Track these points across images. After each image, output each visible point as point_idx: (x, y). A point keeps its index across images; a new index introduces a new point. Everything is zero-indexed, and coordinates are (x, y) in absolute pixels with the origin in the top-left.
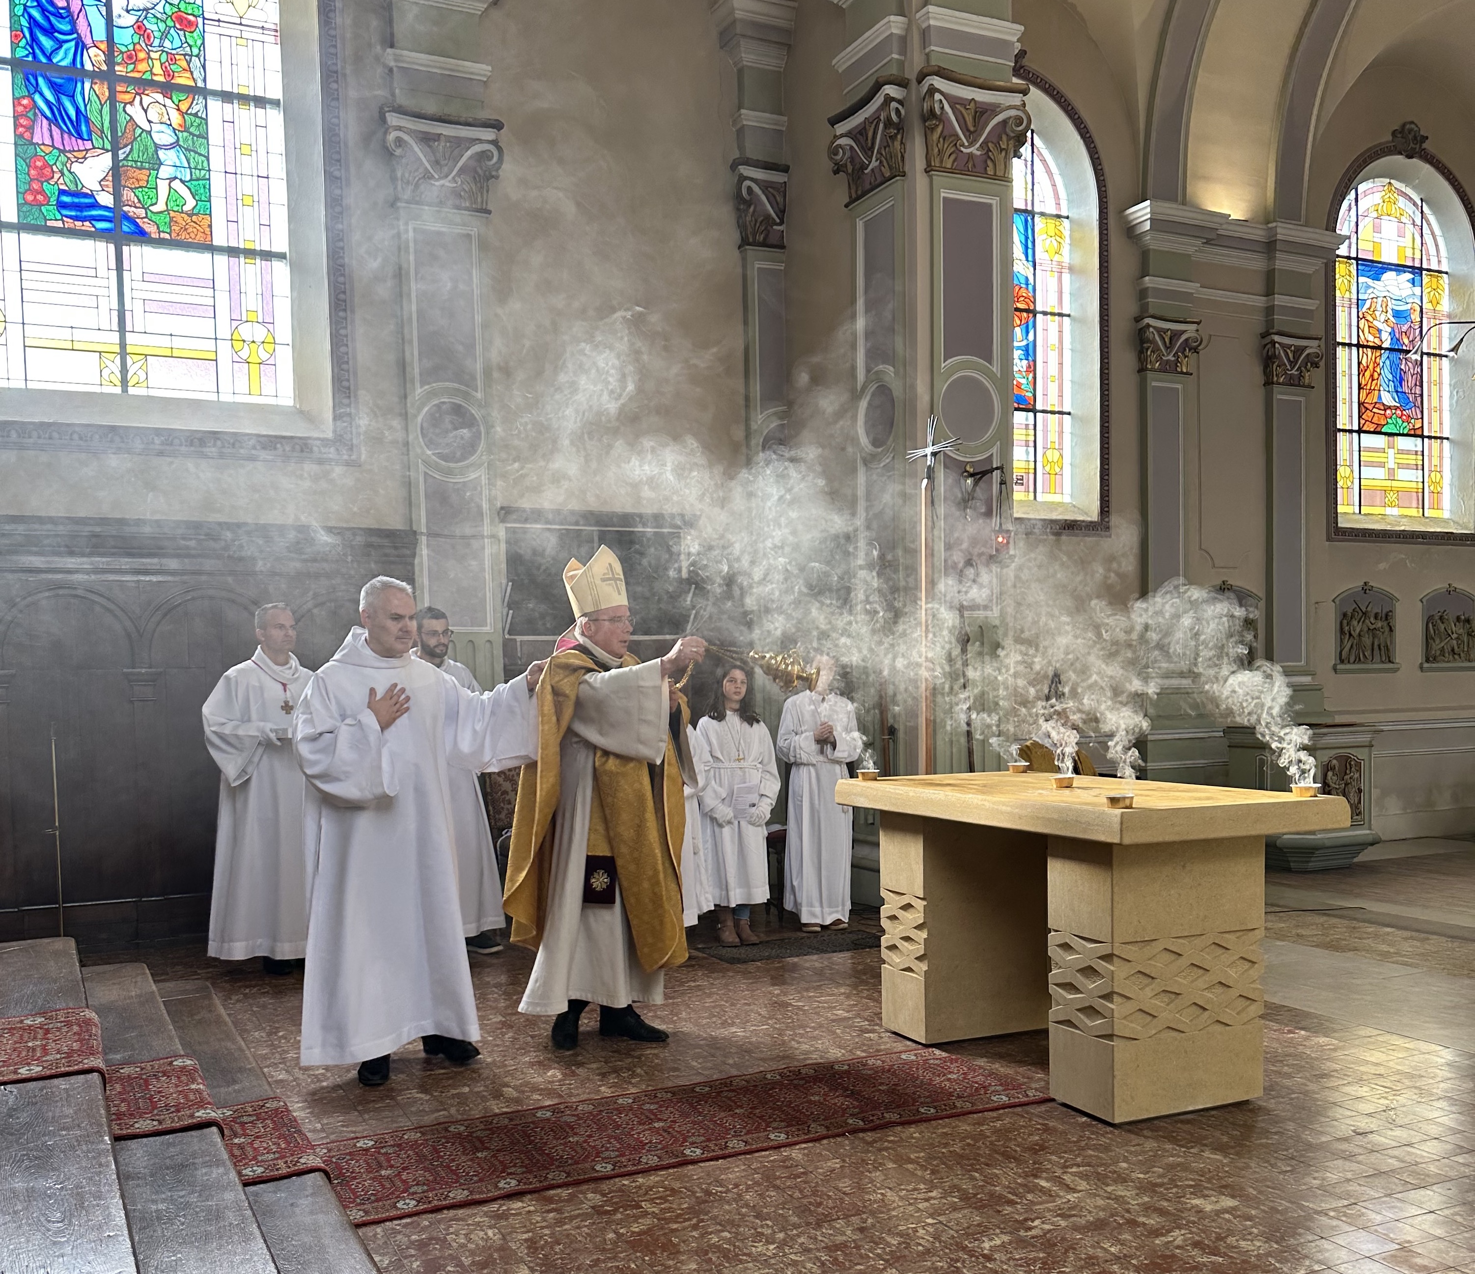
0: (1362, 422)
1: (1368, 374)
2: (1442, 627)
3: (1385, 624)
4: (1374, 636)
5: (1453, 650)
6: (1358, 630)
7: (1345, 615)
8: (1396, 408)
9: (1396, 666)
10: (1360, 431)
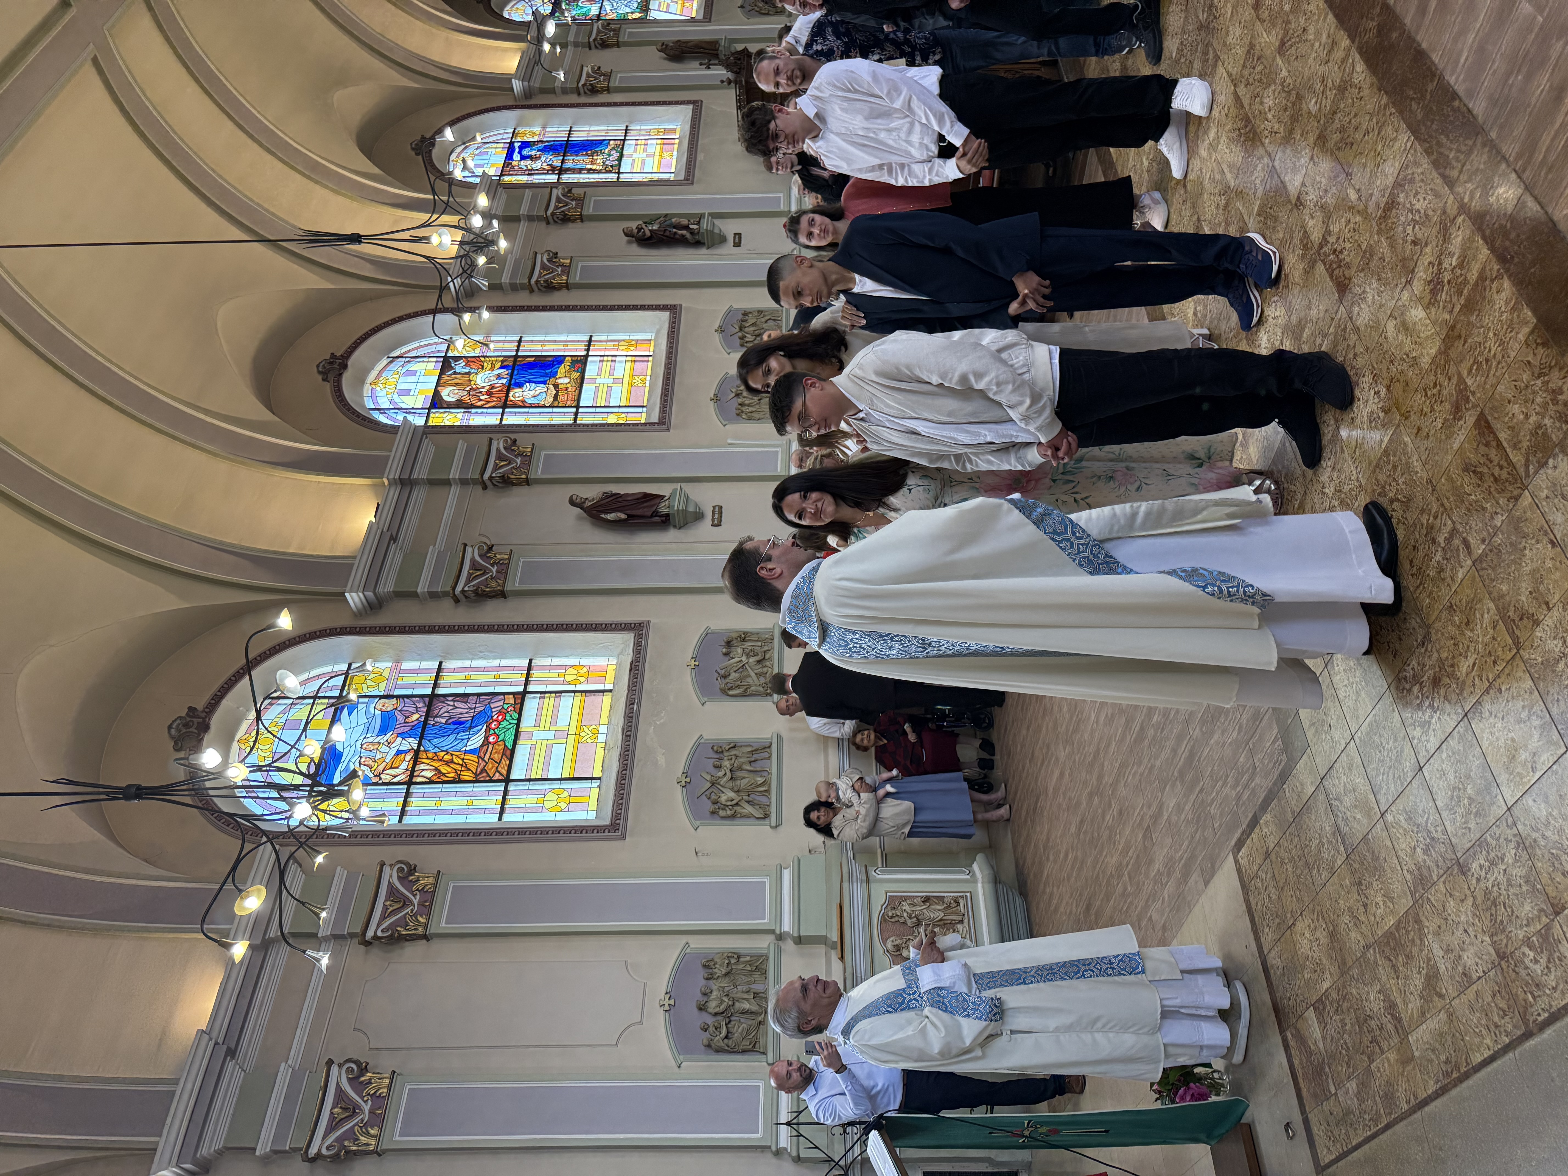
0: (497, 776)
1: (444, 769)
2: (734, 675)
3: (726, 754)
4: (740, 769)
5: (759, 662)
6: (732, 794)
7: (713, 813)
8: (489, 728)
9: (775, 741)
10: (507, 780)
